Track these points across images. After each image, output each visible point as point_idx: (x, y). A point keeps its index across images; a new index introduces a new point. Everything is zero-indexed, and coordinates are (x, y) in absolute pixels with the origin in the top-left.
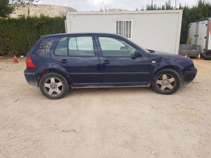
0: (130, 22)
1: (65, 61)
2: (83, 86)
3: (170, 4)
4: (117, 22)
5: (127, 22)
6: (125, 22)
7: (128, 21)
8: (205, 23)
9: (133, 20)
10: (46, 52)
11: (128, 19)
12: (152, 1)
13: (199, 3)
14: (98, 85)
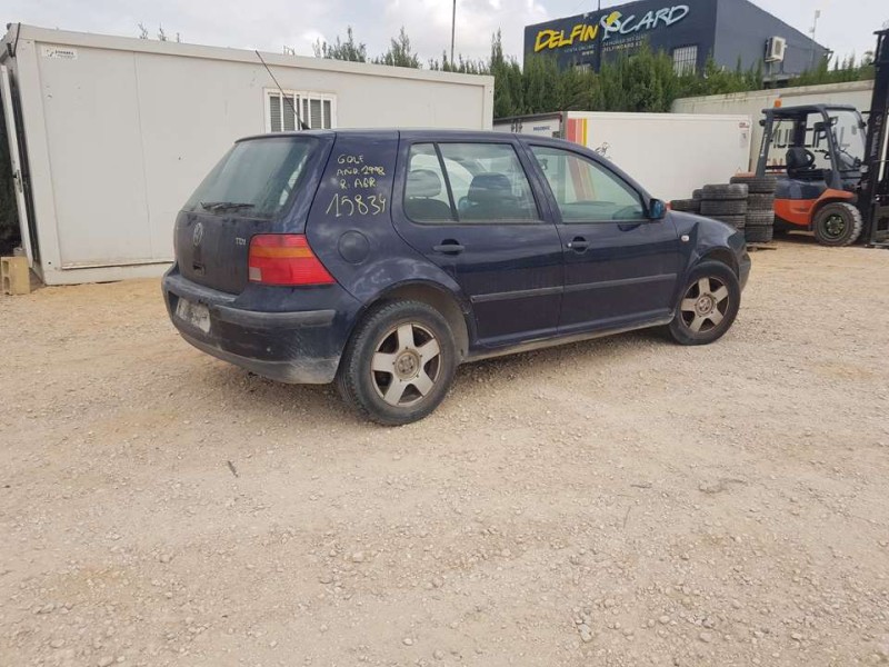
0: (327, 103)
1: (455, 247)
2: (501, 349)
3: (408, 50)
4: (274, 100)
5: (316, 103)
6: (305, 101)
7: (319, 101)
8: (548, 128)
9: (338, 100)
10: (372, 209)
11: (320, 92)
12: (350, 31)
13: (493, 58)
14: (550, 336)
